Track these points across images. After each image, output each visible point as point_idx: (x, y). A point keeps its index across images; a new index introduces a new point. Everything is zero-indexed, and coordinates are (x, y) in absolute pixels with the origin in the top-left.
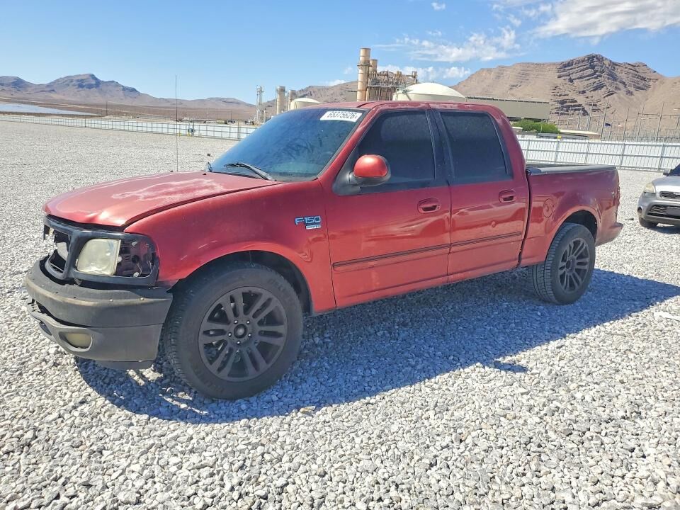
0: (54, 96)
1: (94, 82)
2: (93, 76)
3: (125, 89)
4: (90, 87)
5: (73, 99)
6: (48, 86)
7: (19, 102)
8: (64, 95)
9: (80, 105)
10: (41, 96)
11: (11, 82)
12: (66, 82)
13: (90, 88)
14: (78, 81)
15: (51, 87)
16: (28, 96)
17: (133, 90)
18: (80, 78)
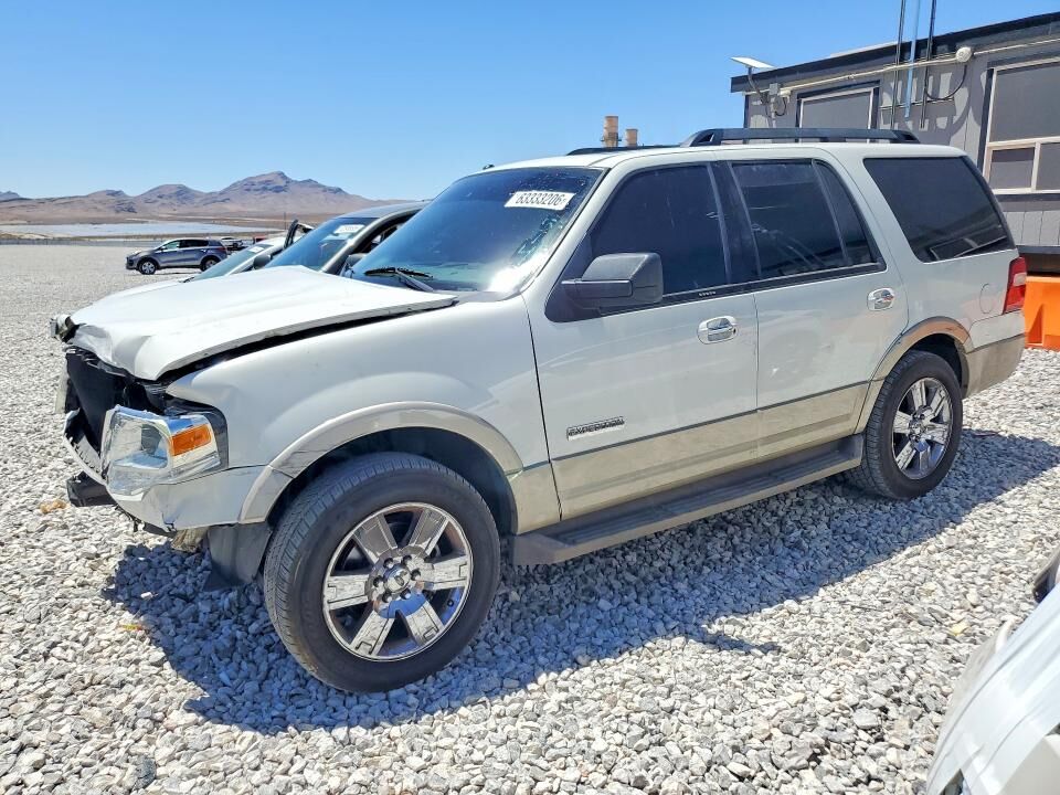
0: (230, 207)
1: (282, 183)
2: (282, 175)
3: (326, 189)
4: (278, 190)
5: (255, 209)
6: (221, 193)
7: (181, 220)
8: (243, 205)
9: (263, 217)
10: (212, 208)
11: (173, 192)
12: (248, 186)
13: (277, 192)
14: (261, 183)
15: (224, 196)
16: (195, 210)
17: (340, 190)
18: (264, 179)
